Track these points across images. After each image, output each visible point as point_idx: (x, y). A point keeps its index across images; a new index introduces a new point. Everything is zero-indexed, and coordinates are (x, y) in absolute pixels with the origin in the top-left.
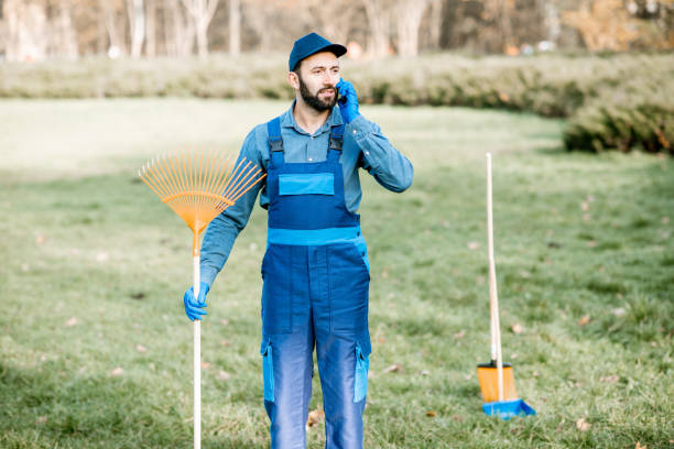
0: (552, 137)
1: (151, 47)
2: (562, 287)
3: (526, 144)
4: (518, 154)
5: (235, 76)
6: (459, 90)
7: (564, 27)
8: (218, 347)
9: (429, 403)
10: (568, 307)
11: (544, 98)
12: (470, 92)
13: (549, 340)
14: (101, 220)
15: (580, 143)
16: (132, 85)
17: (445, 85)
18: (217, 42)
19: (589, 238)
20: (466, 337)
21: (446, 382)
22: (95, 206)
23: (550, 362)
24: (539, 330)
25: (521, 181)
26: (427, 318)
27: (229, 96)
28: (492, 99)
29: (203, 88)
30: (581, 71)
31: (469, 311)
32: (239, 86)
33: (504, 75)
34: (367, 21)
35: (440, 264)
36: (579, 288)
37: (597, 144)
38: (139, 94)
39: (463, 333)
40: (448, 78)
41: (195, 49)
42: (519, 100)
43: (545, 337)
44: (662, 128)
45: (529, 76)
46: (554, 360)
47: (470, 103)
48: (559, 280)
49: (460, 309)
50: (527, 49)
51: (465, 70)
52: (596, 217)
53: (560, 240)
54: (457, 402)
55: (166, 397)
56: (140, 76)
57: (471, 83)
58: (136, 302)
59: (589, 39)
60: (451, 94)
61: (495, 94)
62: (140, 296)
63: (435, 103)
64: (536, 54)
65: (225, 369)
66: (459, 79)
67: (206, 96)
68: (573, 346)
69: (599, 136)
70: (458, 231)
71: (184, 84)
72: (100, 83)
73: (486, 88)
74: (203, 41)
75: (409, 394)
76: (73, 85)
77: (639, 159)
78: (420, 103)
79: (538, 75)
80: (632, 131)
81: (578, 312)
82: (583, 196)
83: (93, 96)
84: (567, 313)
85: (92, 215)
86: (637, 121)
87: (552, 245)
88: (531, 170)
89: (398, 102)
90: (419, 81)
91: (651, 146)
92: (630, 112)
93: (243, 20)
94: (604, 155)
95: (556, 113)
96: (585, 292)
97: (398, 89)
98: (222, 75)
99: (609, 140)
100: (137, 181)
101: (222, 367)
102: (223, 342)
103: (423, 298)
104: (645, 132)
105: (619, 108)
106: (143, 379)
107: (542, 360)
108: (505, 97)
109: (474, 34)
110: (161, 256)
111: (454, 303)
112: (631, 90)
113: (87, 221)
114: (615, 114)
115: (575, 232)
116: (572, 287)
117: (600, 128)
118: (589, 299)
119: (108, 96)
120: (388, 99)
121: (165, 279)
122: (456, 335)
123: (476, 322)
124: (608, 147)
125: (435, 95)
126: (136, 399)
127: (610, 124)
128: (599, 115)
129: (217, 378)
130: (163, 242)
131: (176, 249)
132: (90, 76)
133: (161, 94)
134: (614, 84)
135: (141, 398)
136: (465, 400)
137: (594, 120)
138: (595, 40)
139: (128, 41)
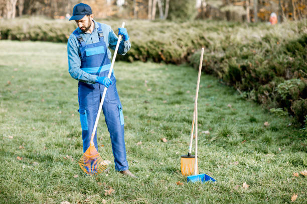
6: (45, 33)
12: (51, 34)
17: (38, 31)
28: (62, 38)
37: (131, 58)
44: (162, 51)
47: (51, 40)
51: (48, 25)
57: (51, 30)
60: (41, 35)
61: (64, 35)
63: (34, 39)
66: (45, 29)
69: (132, 55)
73: (59, 33)
78: (25, 39)
80: (148, 52)
89: (15, 38)
90: (25, 30)
91: (157, 60)
92: (146, 44)
97: (15, 33)
99: (136, 57)
104: (154, 52)
120: (10, 37)
124: (135, 60)
125: (33, 36)
127: (137, 49)
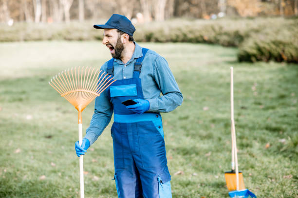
0: (231, 56)
1: (44, 18)
2: (253, 129)
3: (219, 59)
4: (217, 64)
5: (82, 31)
6: (185, 35)
7: (228, 6)
8: (91, 163)
9: (201, 191)
10: (258, 139)
11: (224, 38)
12: (190, 36)
13: (253, 157)
14: (27, 99)
15: (245, 58)
16: (36, 36)
17: (178, 33)
18: (74, 16)
19: (260, 104)
20: (212, 155)
21: (206, 179)
22: (24, 92)
23: (256, 168)
24: (248, 152)
25: (221, 77)
26: (191, 146)
27: (81, 40)
28: (200, 39)
29: (69, 36)
30: (240, 26)
31: (210, 141)
32: (85, 35)
33: (205, 28)
34: (140, 5)
35: (191, 118)
36: (262, 129)
37: (253, 59)
38: (39, 40)
39: (210, 154)
40: (179, 29)
41: (64, 19)
42: (213, 39)
43: (251, 155)
44: (283, 51)
45: (217, 28)
46: (258, 167)
47: (190, 41)
48: (251, 125)
49: (206, 141)
50: (214, 16)
51: (187, 26)
52: (260, 93)
53: (246, 105)
54: (214, 191)
55: (69, 191)
56: (40, 31)
57: (191, 32)
58: (48, 140)
59: (240, 11)
60: (181, 37)
61: (202, 37)
62: (50, 137)
63: (175, 41)
64: (218, 18)
65: (97, 175)
66: (185, 30)
67: (70, 40)
68: (265, 160)
69: (254, 56)
70: (197, 101)
71: (60, 35)
72: (22, 35)
73: (197, 34)
74: (67, 15)
75: (190, 187)
76: (9, 36)
77: (273, 65)
78: (167, 41)
79: (221, 28)
80: (270, 52)
81: (263, 141)
82: (252, 84)
83: (18, 40)
84: (258, 142)
85: (23, 96)
86: (271, 48)
87: (243, 108)
88: (224, 72)
89: (157, 41)
90: (167, 32)
91: (278, 59)
92: (268, 44)
93: (85, 6)
94: (257, 64)
95: (231, 45)
96: (265, 131)
97: (157, 35)
98: (77, 30)
99: (259, 57)
100: (42, 80)
101: (94, 174)
102: (93, 160)
103: (187, 135)
104: (275, 53)
105: (263, 42)
106: (56, 182)
107: (252, 167)
108: (206, 38)
109: (188, 10)
110: (57, 116)
111: (202, 138)
112: (267, 34)
113: (21, 100)
114: (261, 45)
115: (252, 101)
116: (258, 129)
117: (254, 51)
118: (268, 134)
119: (25, 40)
120: (153, 39)
121: (61, 128)
122: (207, 155)
123: (215, 147)
124: (258, 60)
125: (174, 38)
126: (54, 193)
127: (259, 49)
128: (254, 46)
129: (93, 180)
130: (58, 109)
131: (65, 112)
132: (17, 31)
133: (50, 39)
134: (257, 31)
135: (56, 192)
136: (218, 189)
137: (252, 48)
138: (243, 12)
139: (33, 16)
